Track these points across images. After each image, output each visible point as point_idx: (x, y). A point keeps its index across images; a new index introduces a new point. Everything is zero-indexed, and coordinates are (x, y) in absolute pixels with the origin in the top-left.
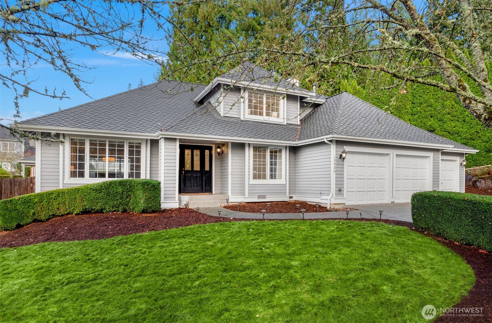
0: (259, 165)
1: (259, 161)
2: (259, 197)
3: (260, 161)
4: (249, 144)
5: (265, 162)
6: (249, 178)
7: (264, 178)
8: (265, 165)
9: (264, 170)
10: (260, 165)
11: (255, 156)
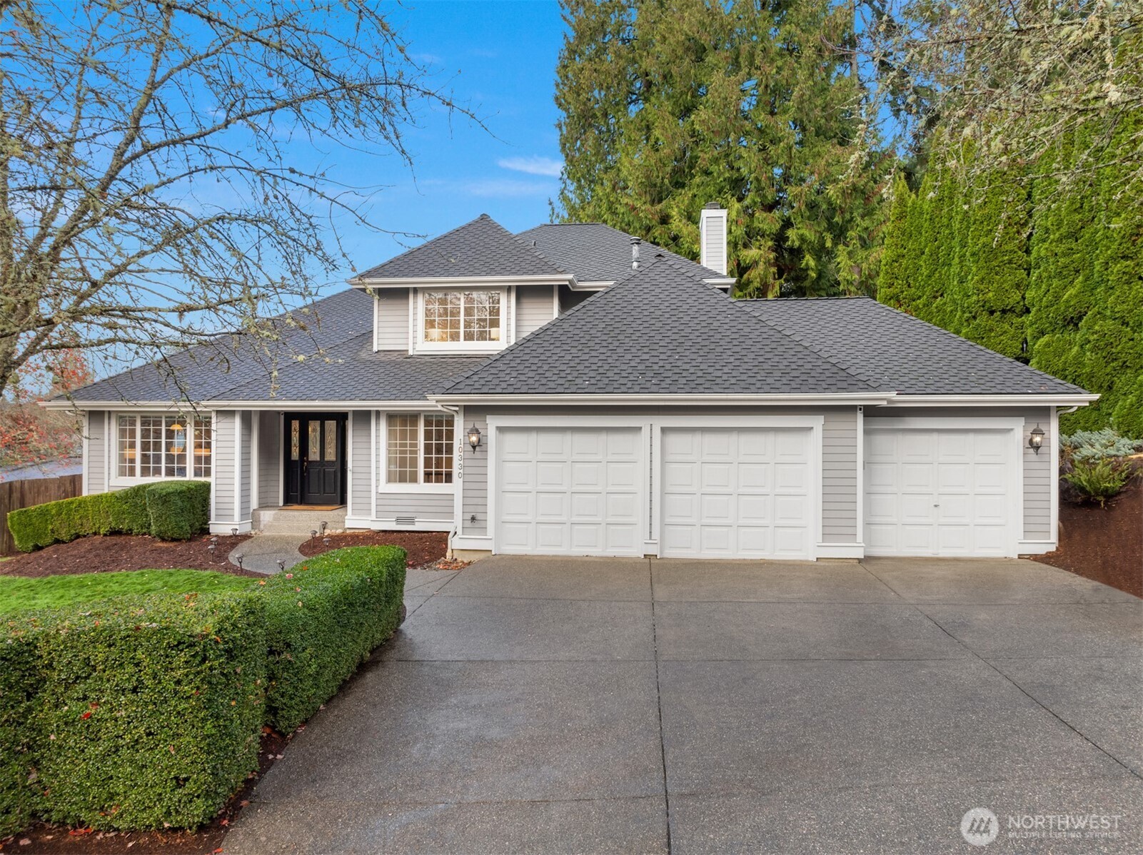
0: (401, 452)
1: (401, 445)
2: (399, 520)
3: (405, 445)
4: (378, 413)
5: (416, 445)
6: (377, 480)
7: (414, 479)
8: (416, 452)
9: (414, 462)
10: (405, 452)
11: (391, 434)
